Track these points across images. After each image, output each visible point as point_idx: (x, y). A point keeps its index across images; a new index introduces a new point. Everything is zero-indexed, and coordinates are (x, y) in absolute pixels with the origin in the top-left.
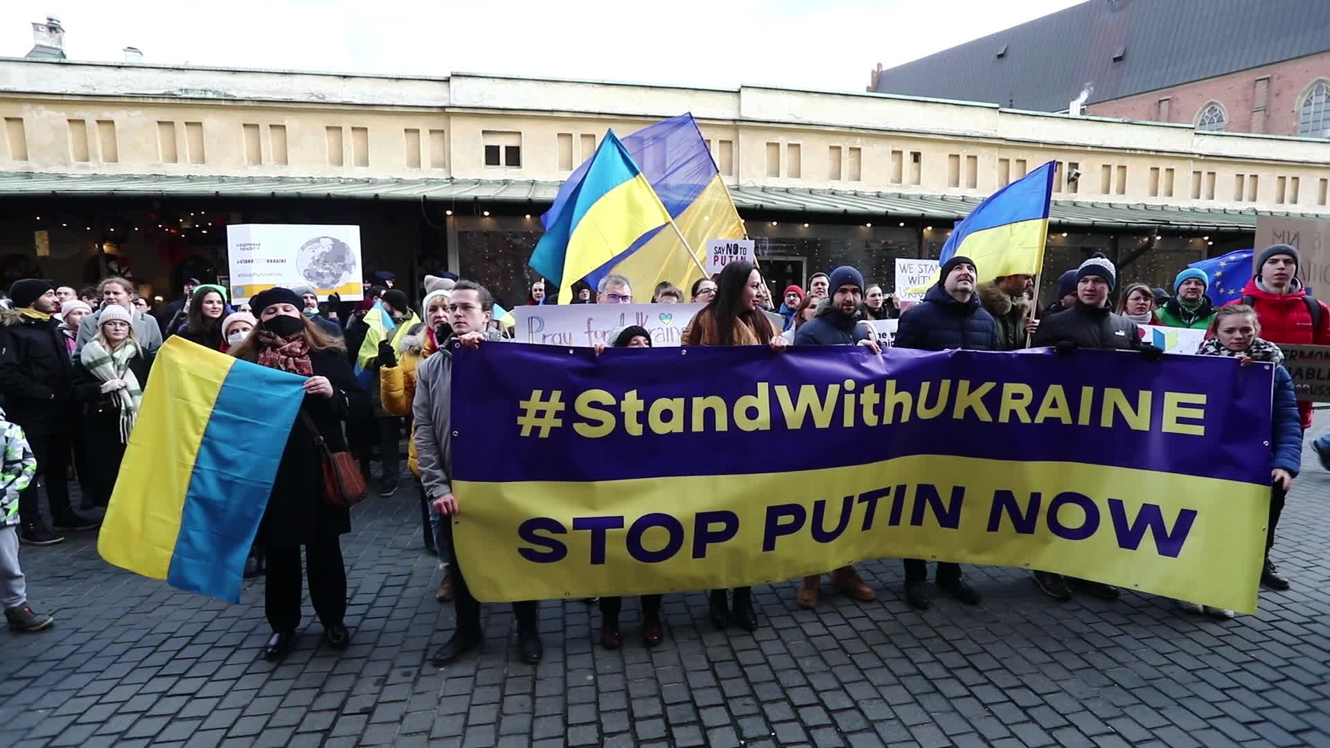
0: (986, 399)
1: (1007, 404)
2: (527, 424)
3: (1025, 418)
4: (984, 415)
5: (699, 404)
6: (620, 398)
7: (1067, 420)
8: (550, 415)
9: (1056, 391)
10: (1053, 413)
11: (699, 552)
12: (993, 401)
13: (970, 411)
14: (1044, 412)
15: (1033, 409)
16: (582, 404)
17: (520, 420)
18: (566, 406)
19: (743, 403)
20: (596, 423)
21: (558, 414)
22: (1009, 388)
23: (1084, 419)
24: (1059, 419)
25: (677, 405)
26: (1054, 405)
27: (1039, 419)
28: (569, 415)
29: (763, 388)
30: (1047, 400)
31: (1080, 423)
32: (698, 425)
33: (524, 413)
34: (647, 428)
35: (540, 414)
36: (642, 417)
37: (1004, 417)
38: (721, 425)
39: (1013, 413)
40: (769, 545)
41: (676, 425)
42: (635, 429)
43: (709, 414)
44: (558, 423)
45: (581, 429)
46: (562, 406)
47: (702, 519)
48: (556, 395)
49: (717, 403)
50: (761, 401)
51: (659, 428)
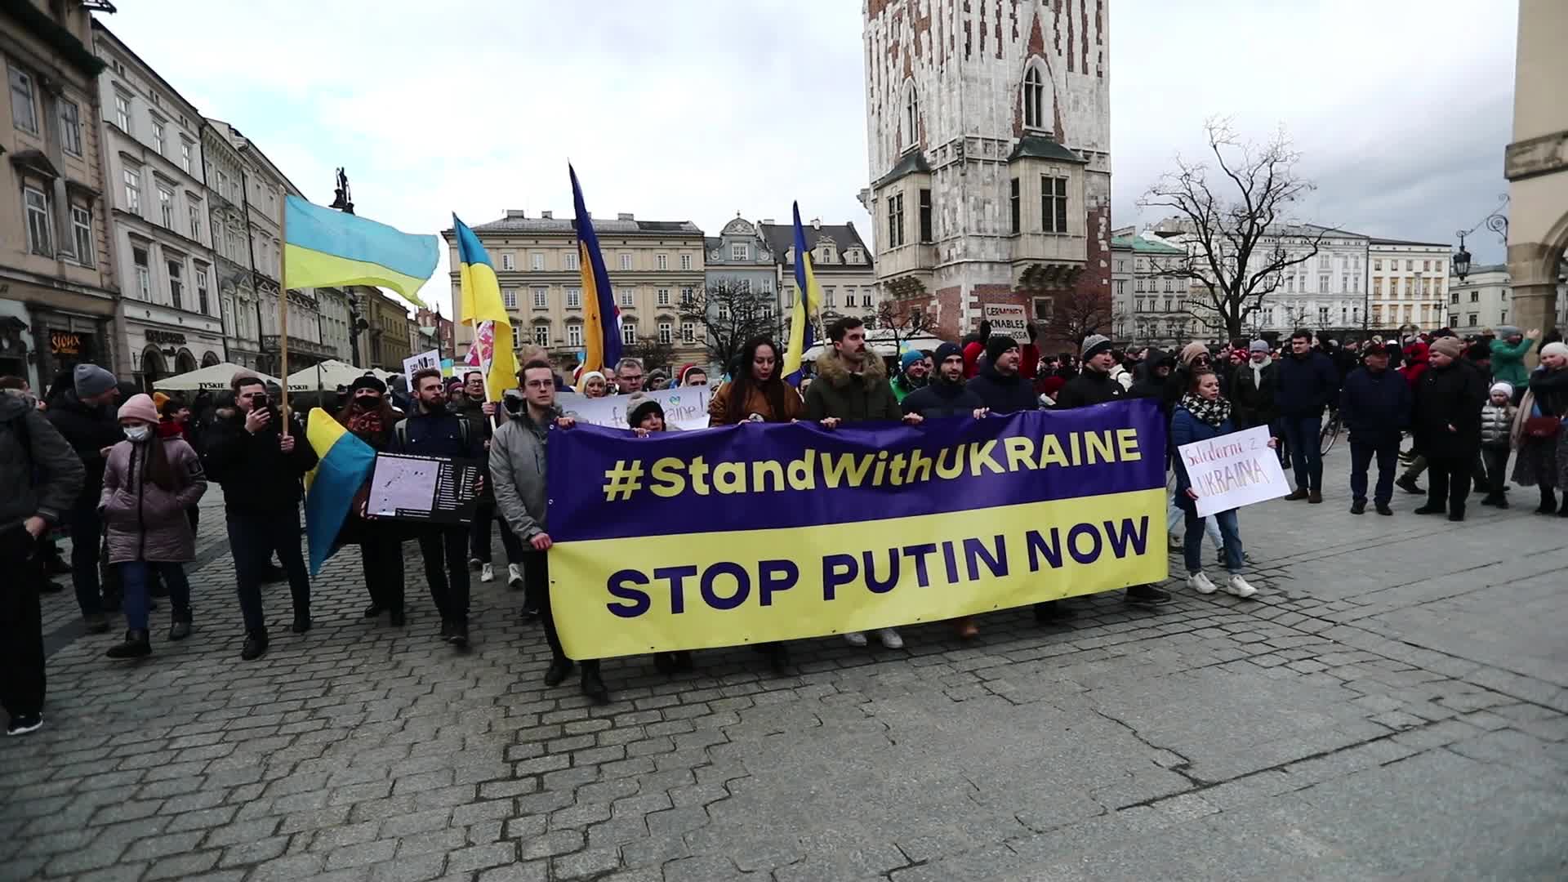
0: (992, 454)
1: (1013, 457)
2: (611, 491)
3: (1032, 465)
4: (997, 469)
5: (759, 468)
6: (688, 462)
7: (1064, 463)
8: (632, 480)
9: (1050, 440)
10: (1052, 459)
11: (766, 600)
12: (999, 455)
13: (983, 466)
14: (1046, 459)
15: (1036, 457)
16: (657, 471)
17: (606, 488)
18: (645, 473)
19: (795, 466)
20: (669, 484)
21: (638, 480)
22: (1010, 443)
23: (1077, 461)
24: (1058, 463)
25: (739, 469)
26: (1051, 452)
27: (1043, 466)
28: (647, 480)
29: (810, 454)
30: (1045, 450)
31: (1075, 464)
32: (759, 486)
33: (609, 481)
34: (712, 488)
35: (624, 481)
36: (708, 479)
37: (1014, 467)
38: (779, 486)
39: (1020, 462)
40: (829, 594)
41: (740, 486)
42: (701, 489)
43: (769, 477)
44: (639, 486)
45: (658, 490)
46: (641, 473)
47: (766, 567)
48: (637, 463)
49: (774, 466)
50: (807, 465)
51: (724, 488)
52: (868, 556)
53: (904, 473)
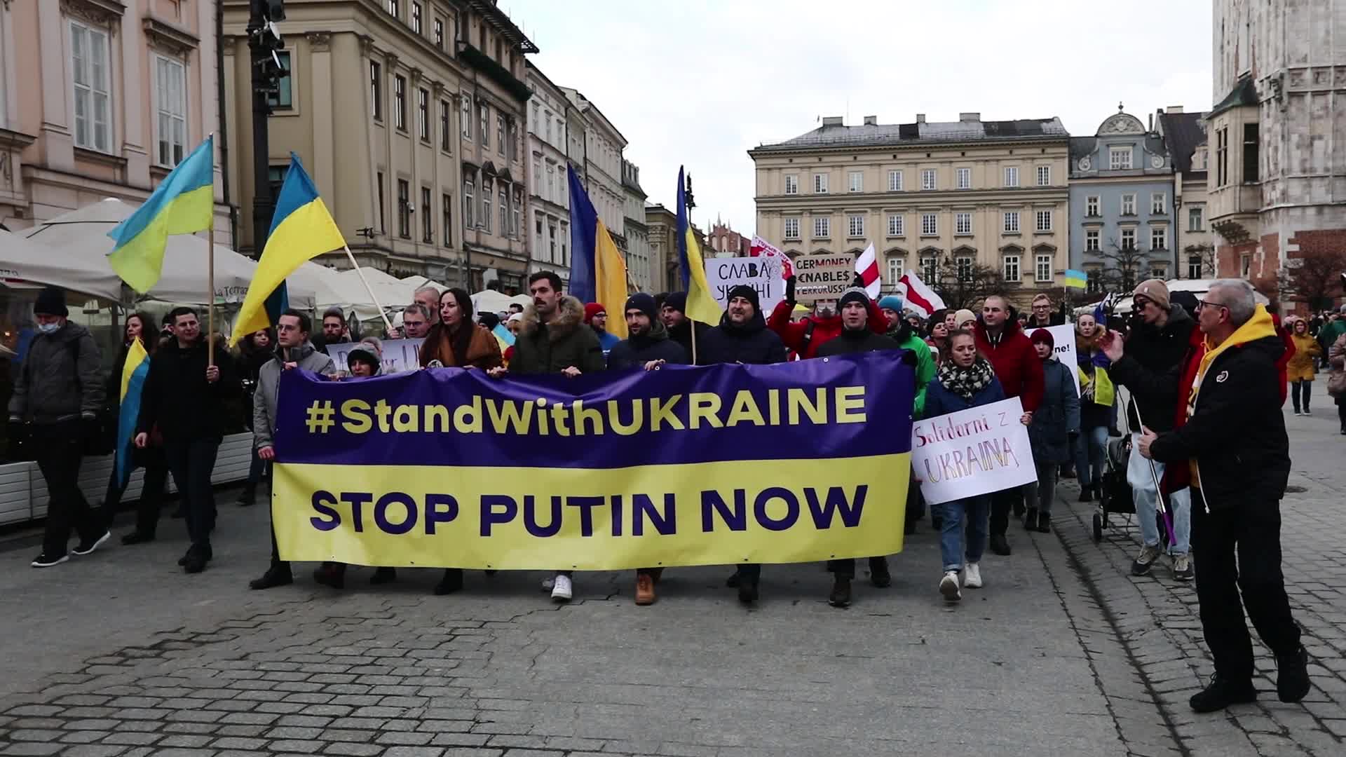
0: (675, 410)
1: (695, 413)
2: (312, 424)
3: (716, 423)
4: (677, 425)
5: (430, 411)
6: (373, 405)
7: (759, 421)
8: (326, 417)
9: (744, 396)
10: (745, 416)
11: (430, 529)
12: (682, 411)
13: (664, 423)
14: (736, 416)
15: (724, 414)
16: (346, 409)
17: (308, 422)
18: (335, 411)
19: (462, 410)
20: (359, 423)
21: (331, 417)
22: (695, 398)
23: (775, 420)
24: (752, 422)
25: (412, 410)
26: (745, 409)
27: (732, 422)
28: (339, 417)
29: (477, 399)
30: (738, 405)
31: (773, 423)
32: (429, 427)
33: (309, 417)
34: (392, 427)
35: (320, 417)
36: (390, 419)
37: (694, 424)
38: (445, 428)
39: (703, 420)
40: (485, 531)
41: (413, 426)
42: (384, 428)
43: (437, 418)
44: (332, 423)
45: (348, 427)
46: (332, 412)
47: (432, 500)
48: (328, 403)
49: (442, 410)
50: (476, 411)
51: (400, 427)
52: (529, 501)
53: (569, 422)
